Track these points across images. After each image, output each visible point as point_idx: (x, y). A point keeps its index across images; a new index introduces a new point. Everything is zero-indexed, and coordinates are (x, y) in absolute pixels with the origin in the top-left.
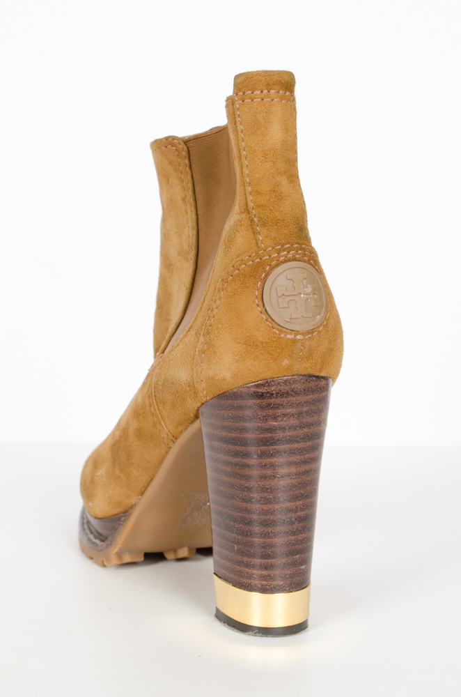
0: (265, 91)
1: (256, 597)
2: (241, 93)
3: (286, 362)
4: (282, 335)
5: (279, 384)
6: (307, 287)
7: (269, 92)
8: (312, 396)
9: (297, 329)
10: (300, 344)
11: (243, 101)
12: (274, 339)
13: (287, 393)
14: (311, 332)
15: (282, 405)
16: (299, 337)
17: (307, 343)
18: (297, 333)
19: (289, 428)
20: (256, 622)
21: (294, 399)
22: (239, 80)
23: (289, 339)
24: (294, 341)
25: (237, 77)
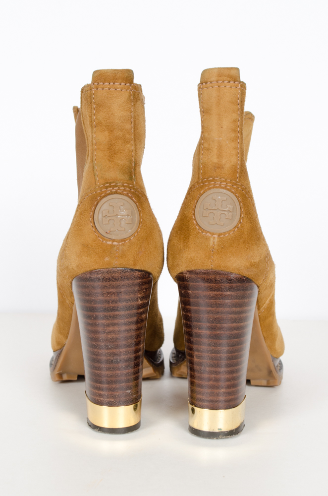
0: (112, 84)
1: (105, 409)
2: (96, 84)
3: (107, 259)
4: (104, 242)
5: (103, 273)
6: (124, 211)
7: (114, 84)
8: (127, 282)
9: (113, 238)
10: (116, 248)
11: (97, 89)
12: (99, 244)
13: (109, 279)
14: (124, 240)
15: (106, 286)
16: (115, 243)
17: (121, 247)
18: (114, 241)
19: (112, 302)
20: (106, 425)
21: (114, 283)
22: (96, 75)
23: (108, 245)
24: (112, 246)
25: (95, 72)
